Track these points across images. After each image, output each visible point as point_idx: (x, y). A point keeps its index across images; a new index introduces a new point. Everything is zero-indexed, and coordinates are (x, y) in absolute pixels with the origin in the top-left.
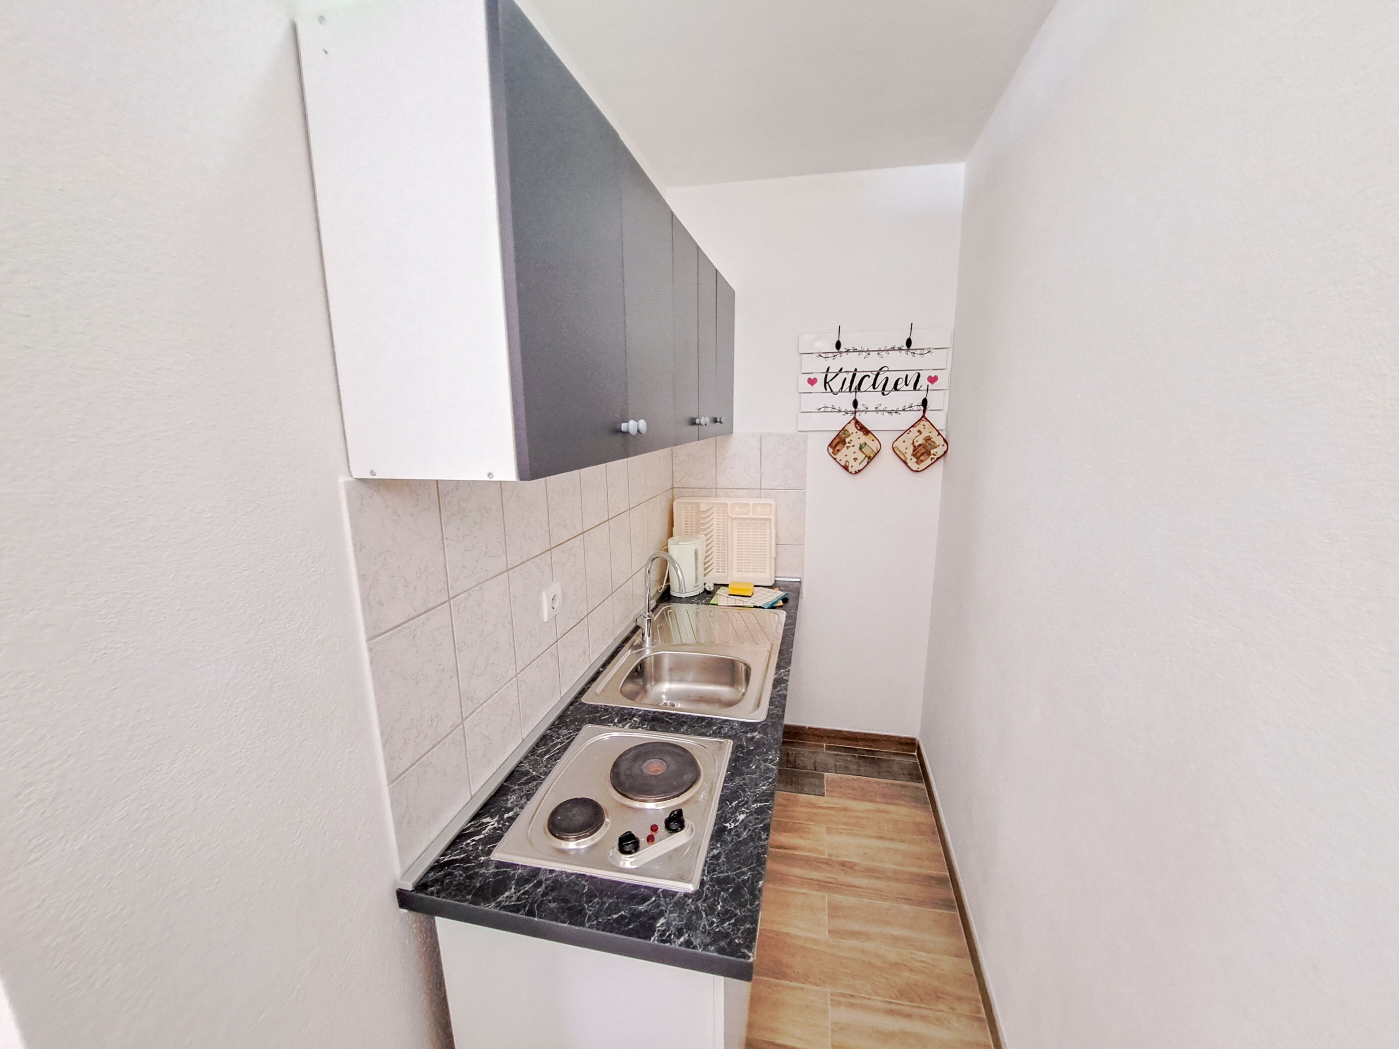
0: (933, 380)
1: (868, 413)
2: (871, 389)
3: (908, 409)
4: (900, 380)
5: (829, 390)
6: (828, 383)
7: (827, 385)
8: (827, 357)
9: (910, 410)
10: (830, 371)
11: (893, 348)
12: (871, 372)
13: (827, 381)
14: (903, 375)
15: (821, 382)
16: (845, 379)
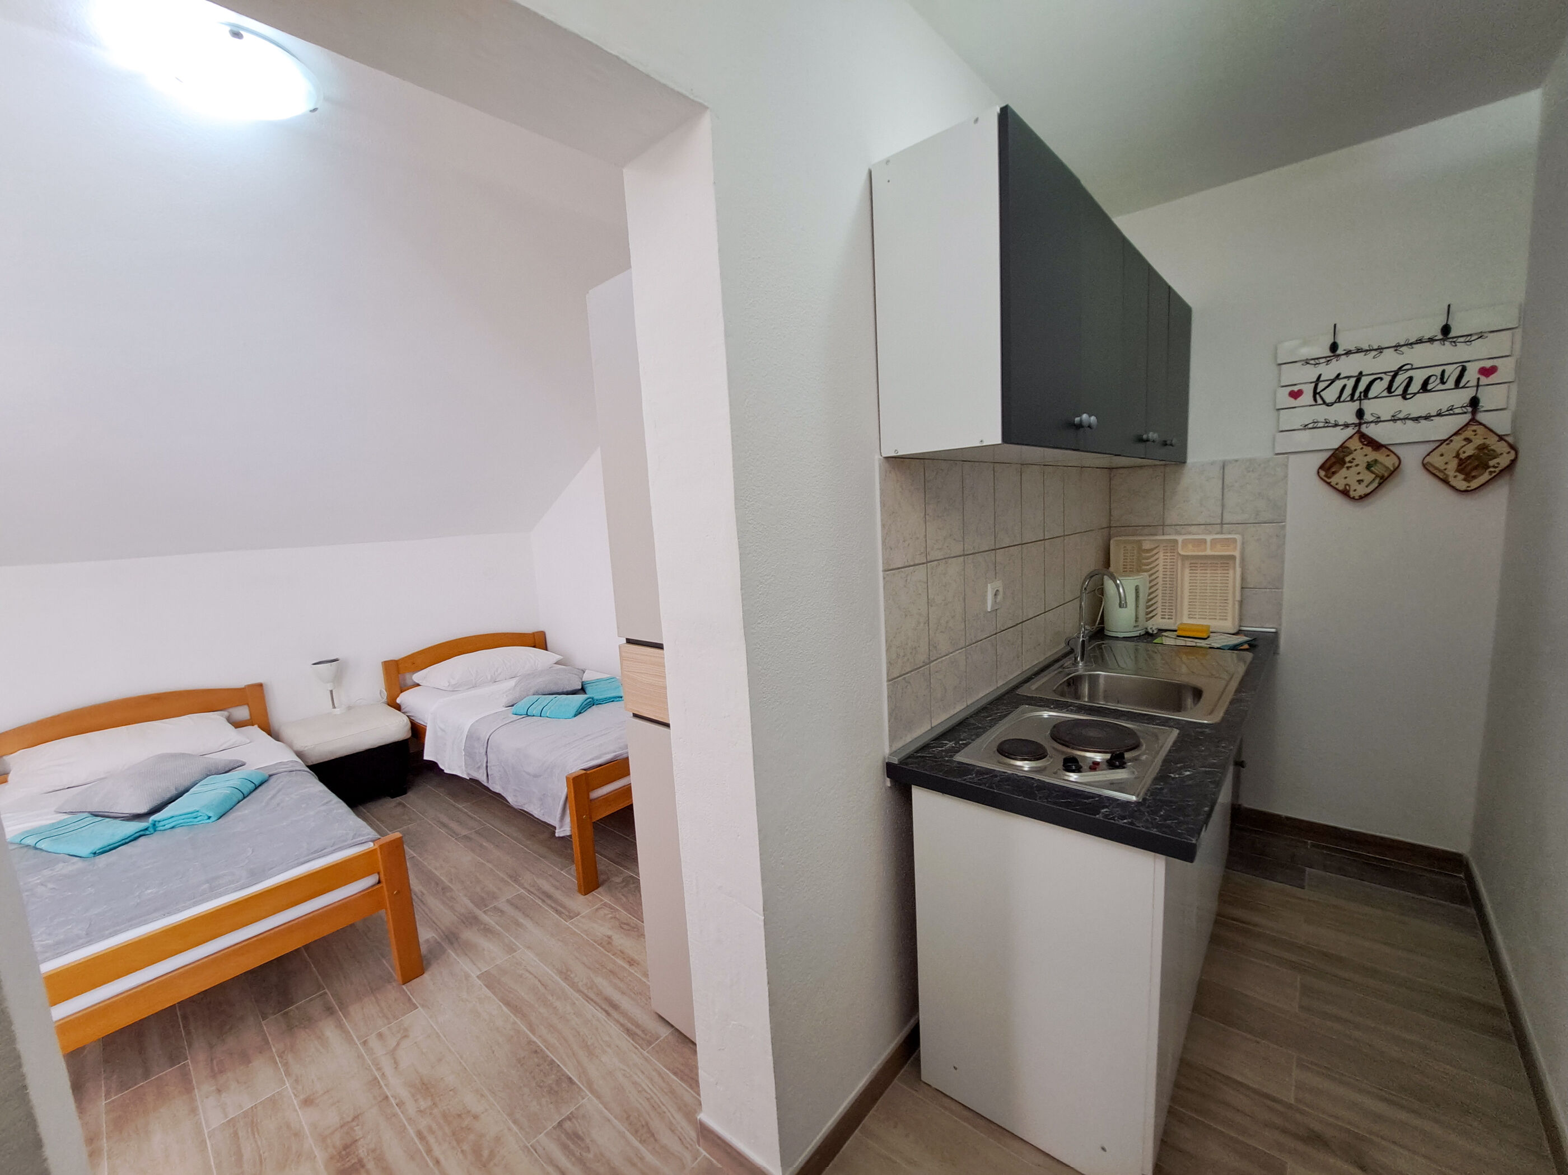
0: (1486, 372)
1: (1380, 424)
2: (1385, 393)
3: (1447, 413)
4: (1432, 379)
5: (1320, 401)
6: (1319, 393)
7: (1318, 396)
8: (1317, 364)
9: (1450, 414)
10: (1321, 379)
11: (1420, 340)
12: (1385, 373)
13: (1318, 391)
14: (1438, 371)
15: (1308, 390)
16: (1344, 387)
